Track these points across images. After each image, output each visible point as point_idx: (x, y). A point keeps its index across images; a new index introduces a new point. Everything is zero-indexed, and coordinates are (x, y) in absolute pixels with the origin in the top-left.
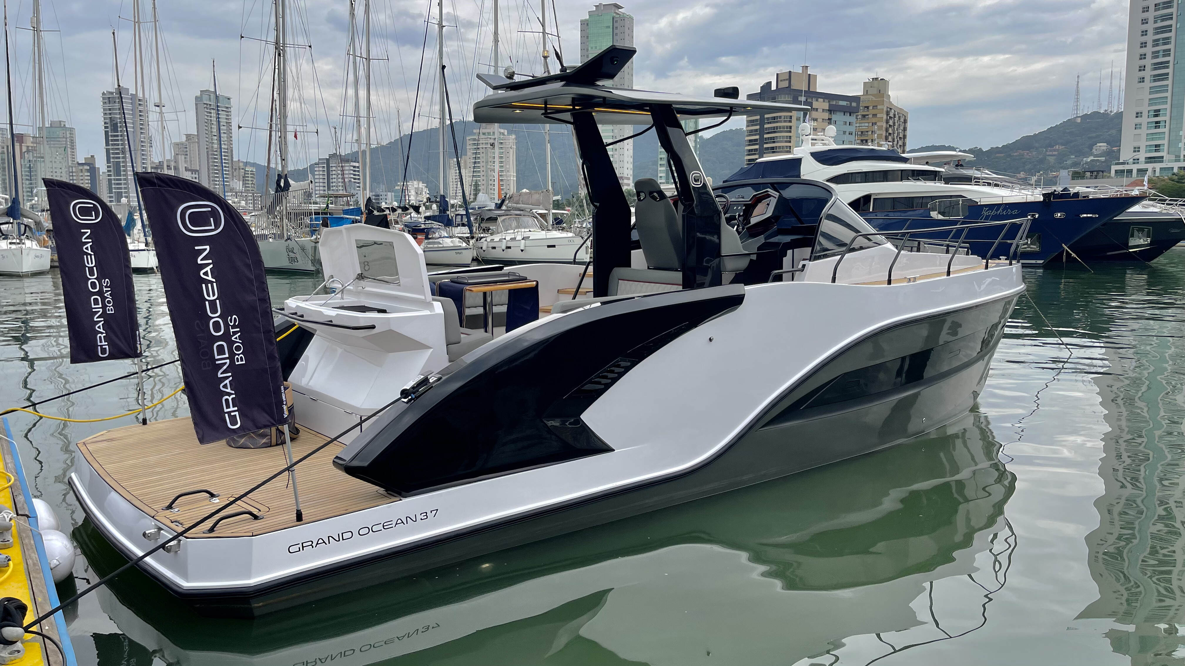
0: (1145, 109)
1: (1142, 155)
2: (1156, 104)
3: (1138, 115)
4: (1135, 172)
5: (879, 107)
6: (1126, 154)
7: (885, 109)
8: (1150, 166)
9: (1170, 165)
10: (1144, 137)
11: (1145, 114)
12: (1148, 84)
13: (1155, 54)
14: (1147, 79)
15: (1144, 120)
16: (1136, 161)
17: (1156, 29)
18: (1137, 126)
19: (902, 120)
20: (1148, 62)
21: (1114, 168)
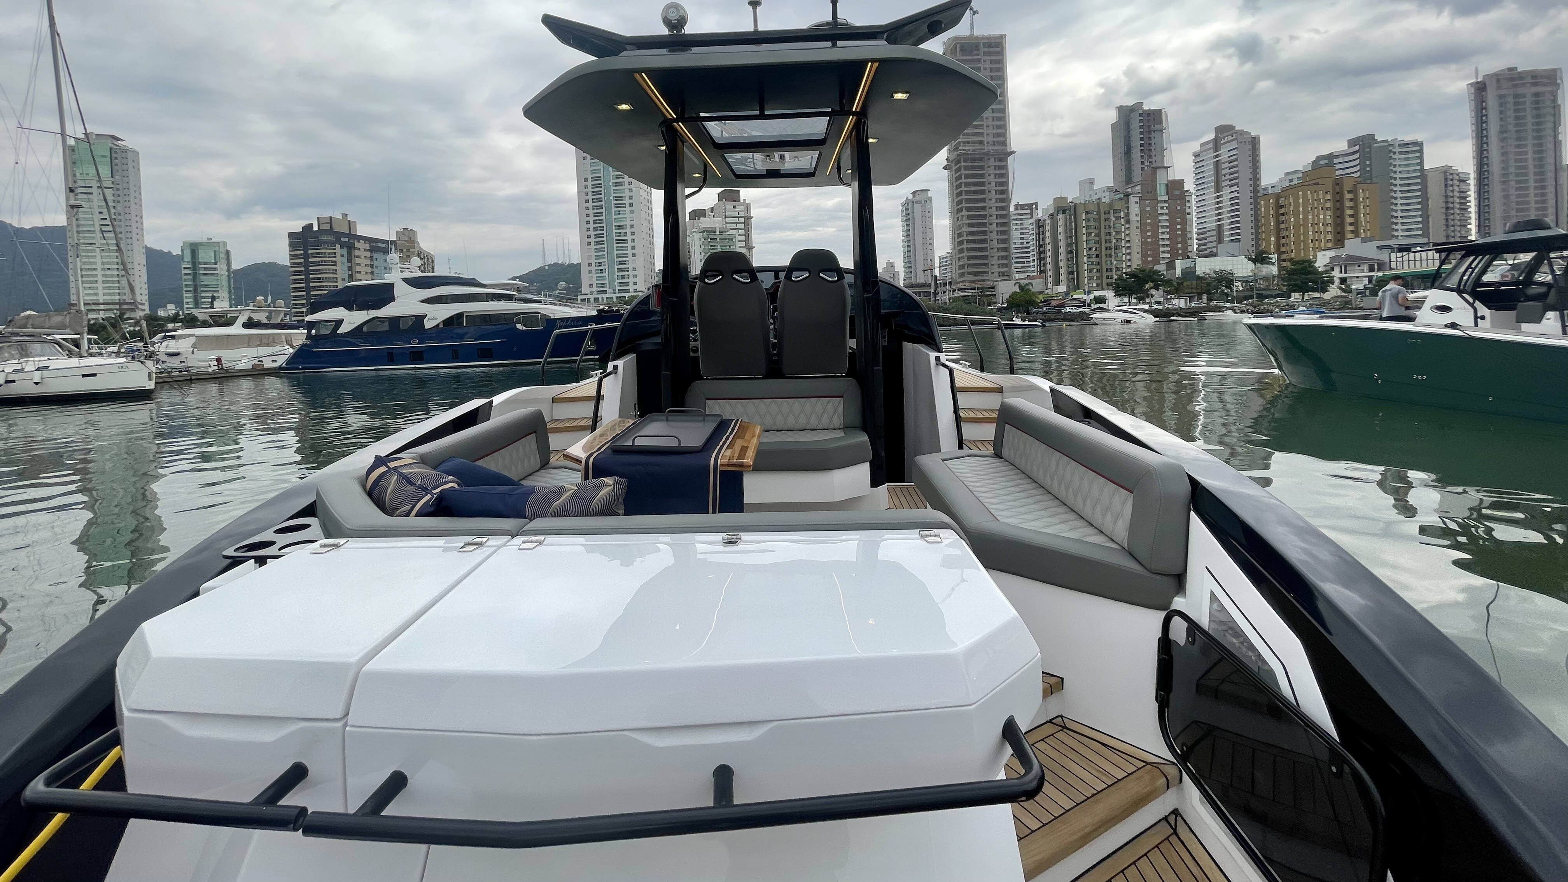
0: (593, 261)
1: (595, 289)
2: (599, 259)
3: (590, 265)
4: (592, 300)
5: (411, 250)
6: (585, 289)
7: (416, 252)
8: (600, 296)
9: (611, 295)
10: (594, 279)
11: (594, 265)
12: (593, 246)
14: (592, 244)
15: (594, 268)
16: (591, 293)
18: (590, 272)
19: (430, 261)
20: (592, 233)
21: (580, 297)
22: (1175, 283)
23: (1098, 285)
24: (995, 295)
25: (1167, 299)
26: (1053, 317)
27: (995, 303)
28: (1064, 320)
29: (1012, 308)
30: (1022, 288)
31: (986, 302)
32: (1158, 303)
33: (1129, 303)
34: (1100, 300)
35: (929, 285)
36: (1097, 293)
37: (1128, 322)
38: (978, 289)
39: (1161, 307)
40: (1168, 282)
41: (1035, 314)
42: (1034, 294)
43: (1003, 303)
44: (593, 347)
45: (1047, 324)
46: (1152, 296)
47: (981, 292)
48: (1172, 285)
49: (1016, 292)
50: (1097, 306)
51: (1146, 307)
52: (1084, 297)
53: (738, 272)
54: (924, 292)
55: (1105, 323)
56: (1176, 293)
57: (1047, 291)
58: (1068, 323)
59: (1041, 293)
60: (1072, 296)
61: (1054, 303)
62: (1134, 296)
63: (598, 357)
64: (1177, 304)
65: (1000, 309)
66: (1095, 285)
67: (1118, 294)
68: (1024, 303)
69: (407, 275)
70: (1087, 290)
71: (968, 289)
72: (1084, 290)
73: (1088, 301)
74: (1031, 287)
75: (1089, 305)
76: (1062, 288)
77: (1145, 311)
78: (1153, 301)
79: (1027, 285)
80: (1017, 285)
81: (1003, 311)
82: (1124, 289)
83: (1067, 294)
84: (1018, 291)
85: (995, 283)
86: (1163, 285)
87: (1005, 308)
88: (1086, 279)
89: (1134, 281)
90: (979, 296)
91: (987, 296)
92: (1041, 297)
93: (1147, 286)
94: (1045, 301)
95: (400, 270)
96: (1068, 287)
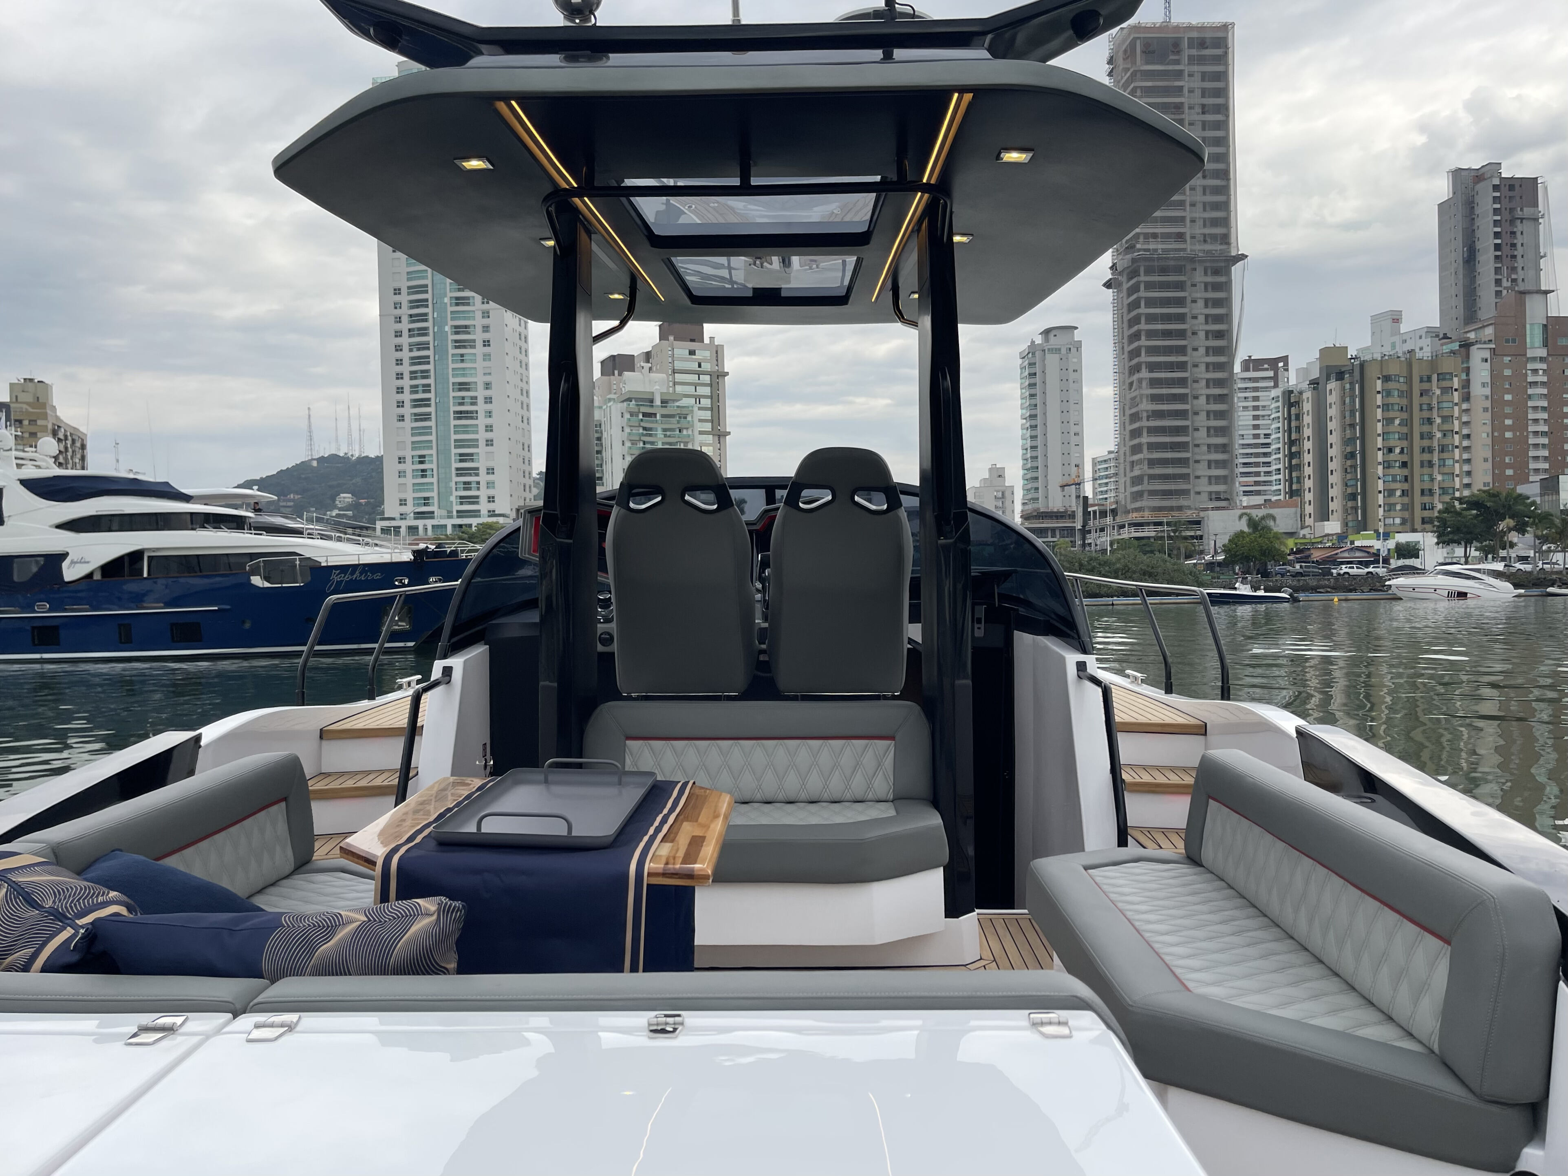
0: (408, 453)
1: (409, 509)
2: (419, 448)
3: (401, 460)
4: (403, 530)
5: (39, 422)
6: (391, 508)
7: (50, 426)
8: (420, 523)
9: (443, 522)
10: (410, 488)
11: (409, 460)
12: (408, 424)
13: (414, 389)
14: (407, 418)
15: (409, 467)
16: (403, 517)
17: (412, 358)
18: (402, 474)
19: (78, 444)
20: (407, 397)
21: (379, 525)
22: (1557, 521)
23: (1404, 522)
24: (1201, 537)
25: (1541, 552)
26: (1313, 582)
27: (1202, 552)
28: (1336, 589)
29: (1234, 563)
30: (1253, 524)
31: (1183, 550)
32: (1524, 559)
33: (1466, 557)
34: (1408, 551)
35: (1072, 516)
36: (1403, 538)
37: (1462, 595)
38: (1169, 524)
39: (1528, 567)
40: (1544, 519)
41: (1279, 577)
42: (1277, 536)
43: (1216, 552)
44: (404, 625)
45: (1302, 596)
46: (1512, 545)
47: (1175, 531)
48: (1552, 524)
49: (1242, 532)
50: (1401, 562)
51: (1499, 566)
52: (1377, 544)
53: (693, 488)
54: (1062, 529)
55: (1417, 596)
56: (1560, 540)
57: (1302, 532)
58: (1343, 596)
59: (1291, 534)
60: (1352, 543)
61: (1316, 555)
62: (1475, 544)
63: (411, 644)
64: (1561, 562)
65: (1210, 566)
66: (1398, 521)
67: (1444, 539)
68: (1257, 554)
69: (31, 472)
70: (1381, 531)
71: (1148, 524)
72: (1377, 531)
73: (1383, 553)
74: (1271, 523)
75: (1386, 561)
76: (1333, 527)
77: (1497, 574)
78: (1513, 555)
79: (1263, 518)
80: (1245, 519)
81: (1218, 569)
82: (1457, 530)
83: (1342, 537)
84: (1246, 529)
85: (1202, 514)
86: (1534, 523)
87: (1220, 564)
88: (1381, 511)
89: (1477, 516)
90: (1170, 538)
91: (1186, 538)
92: (1291, 543)
93: (1502, 526)
94: (1299, 551)
95: (15, 461)
96: (1345, 524)
